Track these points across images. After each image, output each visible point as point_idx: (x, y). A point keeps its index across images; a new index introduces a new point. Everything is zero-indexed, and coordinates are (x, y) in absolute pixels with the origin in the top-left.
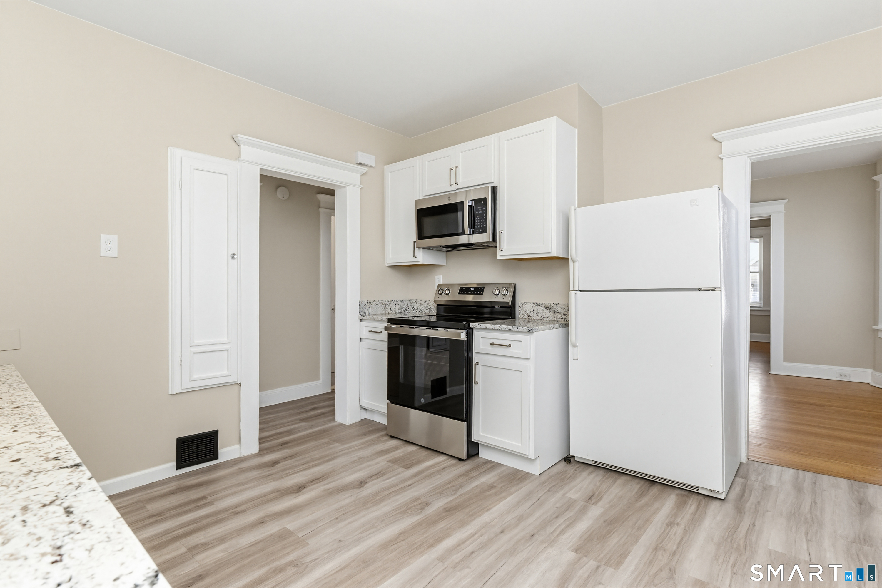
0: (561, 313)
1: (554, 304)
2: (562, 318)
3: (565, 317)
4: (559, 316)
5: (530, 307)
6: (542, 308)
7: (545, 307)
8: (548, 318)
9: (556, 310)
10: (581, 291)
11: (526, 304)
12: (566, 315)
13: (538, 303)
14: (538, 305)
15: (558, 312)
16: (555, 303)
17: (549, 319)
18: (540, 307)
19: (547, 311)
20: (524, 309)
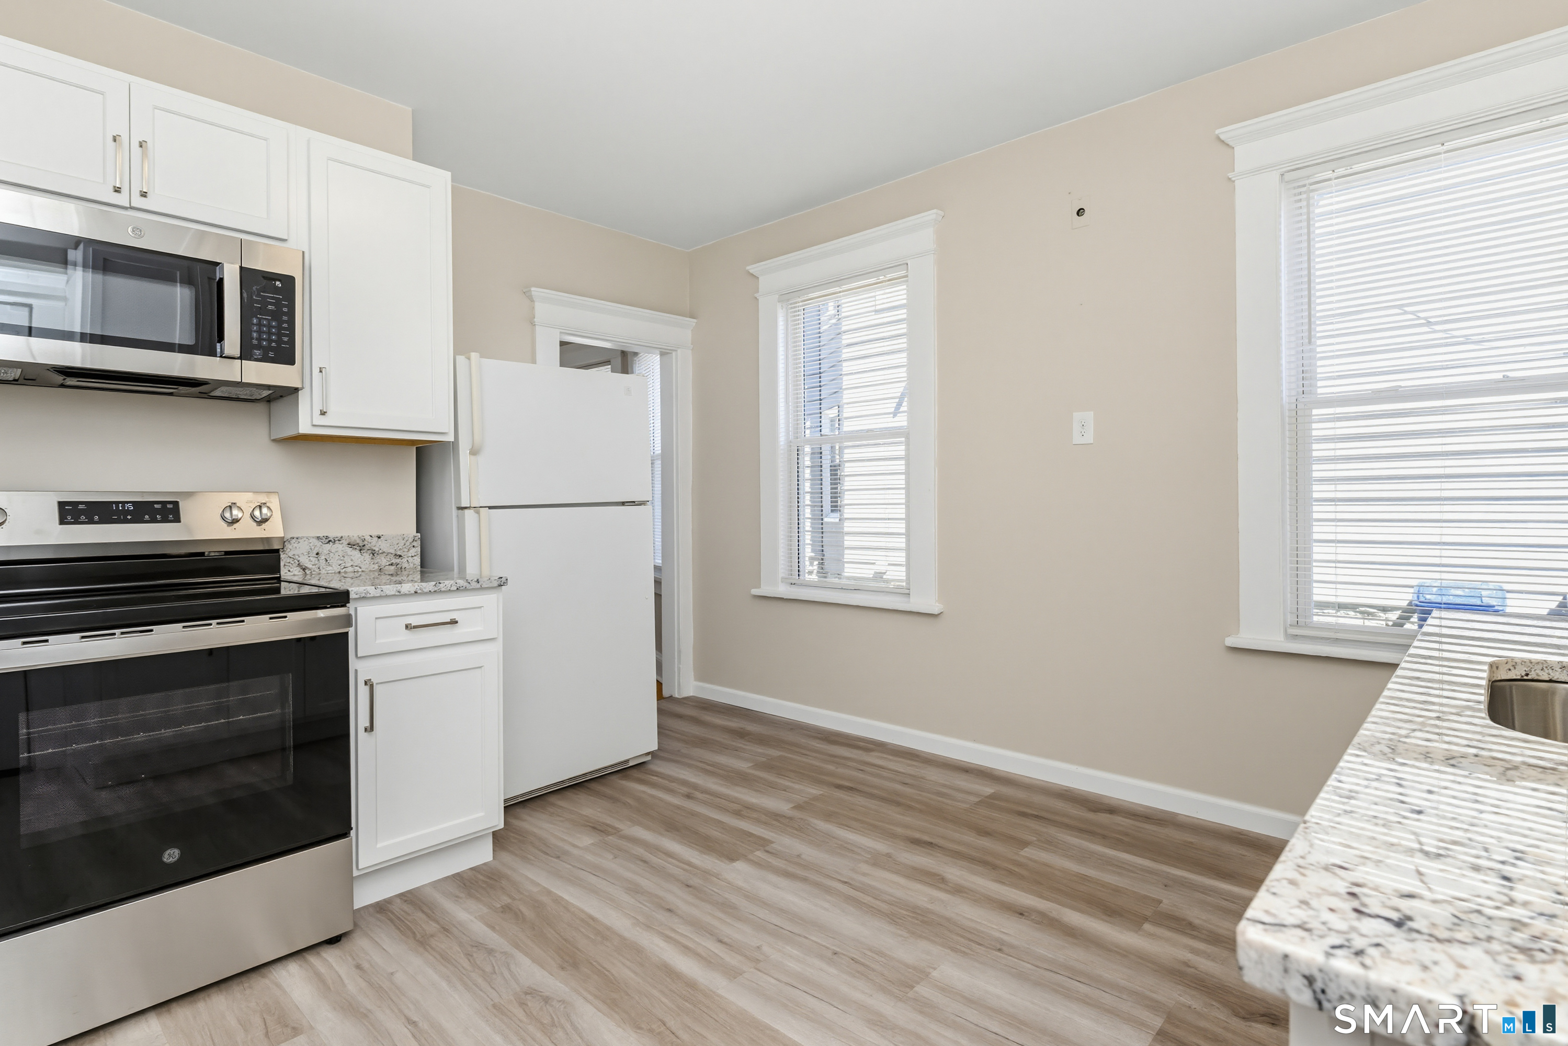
0: (388, 553)
1: (371, 536)
2: (392, 565)
3: (398, 561)
4: (384, 561)
5: (308, 547)
6: (340, 548)
7: (349, 544)
8: (357, 568)
9: (377, 549)
10: (490, 508)
11: (294, 541)
12: (400, 556)
13: (332, 535)
14: (330, 541)
15: (380, 552)
16: (375, 533)
17: (360, 570)
18: (337, 545)
19: (356, 554)
20: (290, 554)
